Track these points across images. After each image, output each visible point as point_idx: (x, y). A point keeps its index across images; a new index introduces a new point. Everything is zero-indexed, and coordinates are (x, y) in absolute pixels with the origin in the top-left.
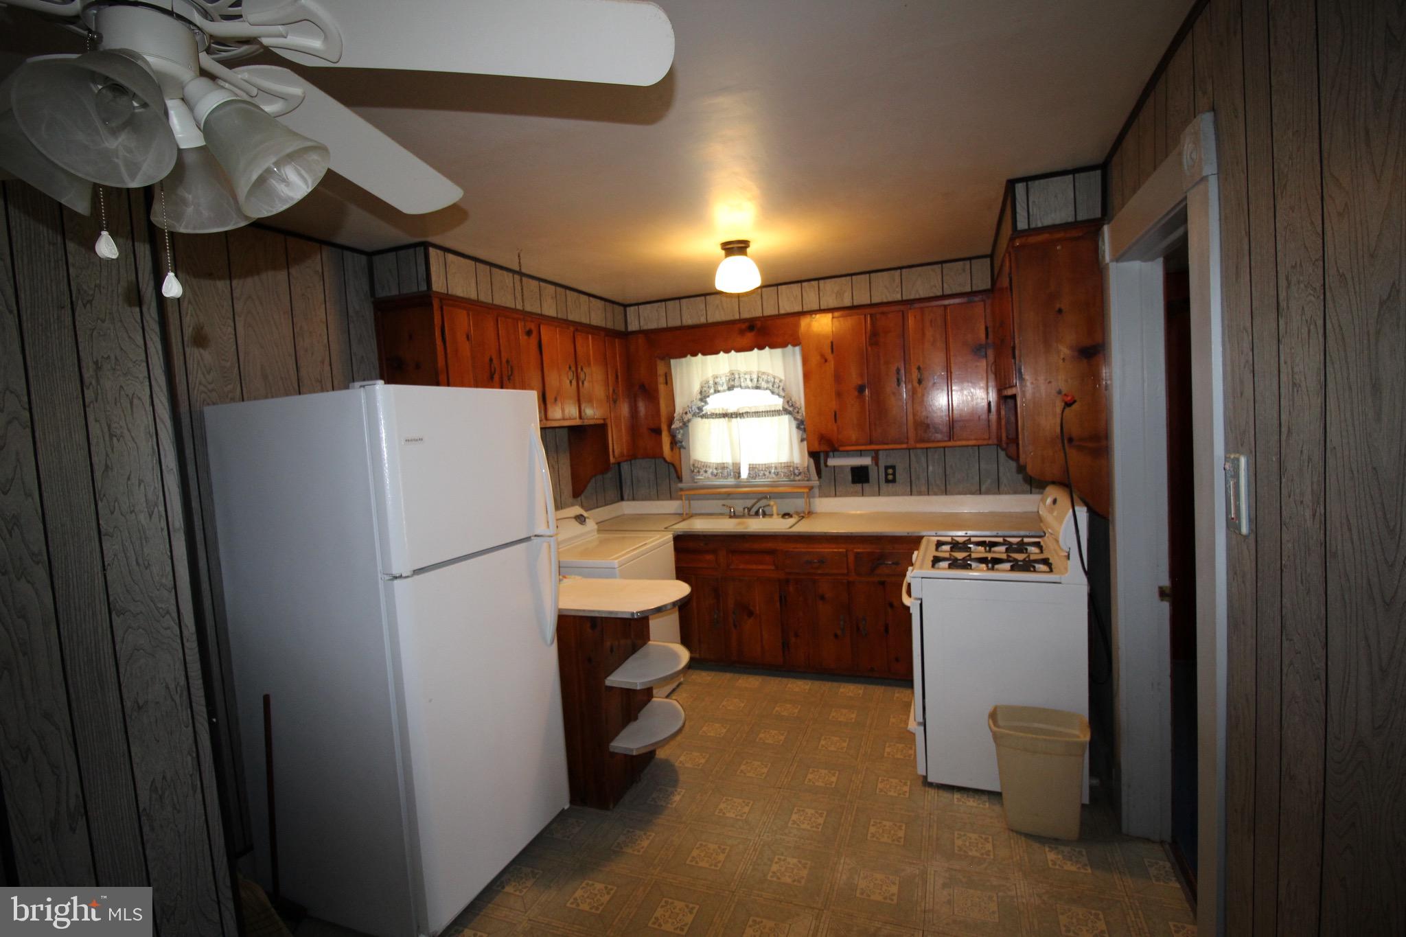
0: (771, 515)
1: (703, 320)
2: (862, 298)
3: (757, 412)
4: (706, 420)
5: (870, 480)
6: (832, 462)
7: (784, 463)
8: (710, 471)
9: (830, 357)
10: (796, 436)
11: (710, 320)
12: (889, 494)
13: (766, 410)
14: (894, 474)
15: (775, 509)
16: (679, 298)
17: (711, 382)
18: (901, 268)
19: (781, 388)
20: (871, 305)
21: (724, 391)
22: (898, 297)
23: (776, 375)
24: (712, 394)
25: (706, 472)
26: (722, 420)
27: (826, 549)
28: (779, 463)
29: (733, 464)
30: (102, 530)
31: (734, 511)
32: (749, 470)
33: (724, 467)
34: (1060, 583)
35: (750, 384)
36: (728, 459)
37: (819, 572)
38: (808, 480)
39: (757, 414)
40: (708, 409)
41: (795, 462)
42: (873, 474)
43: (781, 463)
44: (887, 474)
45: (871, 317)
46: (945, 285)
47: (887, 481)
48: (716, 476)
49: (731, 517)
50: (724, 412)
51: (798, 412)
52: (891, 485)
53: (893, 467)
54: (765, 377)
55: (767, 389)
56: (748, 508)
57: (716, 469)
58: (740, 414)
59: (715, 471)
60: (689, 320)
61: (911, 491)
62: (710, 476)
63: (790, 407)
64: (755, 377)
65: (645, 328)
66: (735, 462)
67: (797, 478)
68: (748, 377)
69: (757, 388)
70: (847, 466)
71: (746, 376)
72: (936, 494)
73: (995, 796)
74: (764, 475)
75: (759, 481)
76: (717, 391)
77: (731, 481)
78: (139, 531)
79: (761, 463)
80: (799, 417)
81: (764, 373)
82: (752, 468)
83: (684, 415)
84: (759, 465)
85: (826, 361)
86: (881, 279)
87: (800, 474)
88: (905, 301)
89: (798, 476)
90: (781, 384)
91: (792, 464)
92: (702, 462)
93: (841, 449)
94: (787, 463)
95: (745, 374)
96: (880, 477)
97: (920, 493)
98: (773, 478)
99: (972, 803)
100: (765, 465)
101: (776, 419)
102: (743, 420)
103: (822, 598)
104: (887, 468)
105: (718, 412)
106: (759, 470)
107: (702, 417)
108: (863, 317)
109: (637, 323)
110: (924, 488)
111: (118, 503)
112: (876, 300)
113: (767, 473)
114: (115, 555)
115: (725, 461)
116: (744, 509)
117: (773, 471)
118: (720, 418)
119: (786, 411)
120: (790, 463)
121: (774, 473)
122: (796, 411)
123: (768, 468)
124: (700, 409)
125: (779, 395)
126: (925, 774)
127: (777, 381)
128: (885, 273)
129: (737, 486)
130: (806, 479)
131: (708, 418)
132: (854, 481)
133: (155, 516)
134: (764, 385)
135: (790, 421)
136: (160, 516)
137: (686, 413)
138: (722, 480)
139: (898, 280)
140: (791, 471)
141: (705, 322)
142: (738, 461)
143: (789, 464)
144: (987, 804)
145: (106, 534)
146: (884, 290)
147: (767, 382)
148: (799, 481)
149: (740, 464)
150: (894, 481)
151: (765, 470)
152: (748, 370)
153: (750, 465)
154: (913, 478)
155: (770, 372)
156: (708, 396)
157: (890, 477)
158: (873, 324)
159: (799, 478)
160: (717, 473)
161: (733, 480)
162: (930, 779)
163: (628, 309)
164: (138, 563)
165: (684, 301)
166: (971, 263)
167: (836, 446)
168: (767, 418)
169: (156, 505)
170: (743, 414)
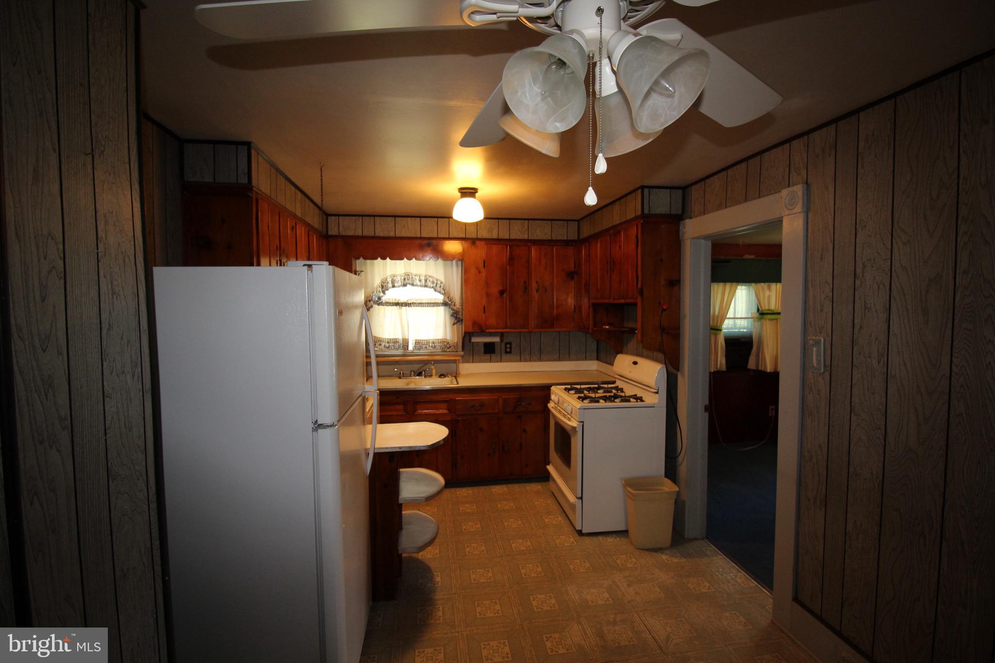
0: (431, 376)
1: (392, 234)
2: (504, 235)
3: (422, 303)
4: (382, 306)
5: (496, 352)
6: (475, 340)
7: (441, 339)
8: (383, 344)
9: (483, 270)
10: (449, 321)
11: (398, 235)
12: (507, 361)
13: (428, 302)
14: (510, 348)
15: (434, 372)
16: (374, 216)
17: (389, 280)
18: (528, 219)
19: (442, 288)
20: (510, 240)
21: (399, 286)
22: (526, 237)
23: (438, 278)
24: (390, 288)
25: (380, 345)
26: (394, 307)
27: (484, 397)
28: (437, 340)
29: (403, 339)
30: (105, 391)
31: (403, 373)
32: (416, 344)
33: (396, 342)
34: (654, 407)
35: (419, 283)
36: (399, 336)
37: (480, 412)
38: (457, 352)
39: (421, 304)
40: (384, 299)
41: (448, 339)
42: (497, 348)
43: (438, 340)
44: (506, 348)
45: (510, 247)
46: (553, 234)
47: (506, 352)
48: (388, 348)
49: (400, 378)
50: (396, 302)
51: (454, 305)
52: (508, 355)
53: (510, 344)
54: (431, 279)
55: (432, 287)
56: (414, 372)
57: (388, 343)
58: (408, 304)
59: (387, 345)
60: (380, 233)
61: (520, 359)
62: (383, 348)
63: (449, 301)
64: (423, 279)
65: (344, 234)
66: (404, 338)
67: (448, 350)
68: (417, 278)
69: (426, 286)
70: (482, 342)
71: (416, 277)
72: (534, 361)
73: (624, 533)
74: (426, 348)
75: (422, 352)
76: (394, 286)
77: (400, 352)
78: (127, 392)
79: (421, 339)
80: (455, 308)
81: (430, 276)
82: (417, 342)
83: (368, 302)
84: (422, 340)
85: (480, 272)
86: (517, 225)
87: (450, 347)
88: (531, 240)
89: (449, 348)
90: (442, 285)
91: (446, 340)
92: (378, 337)
93: (487, 331)
94: (442, 339)
95: (415, 276)
96: (502, 349)
97: (526, 361)
98: (431, 350)
99: (610, 540)
100: (427, 340)
101: (435, 308)
102: (410, 308)
103: (481, 430)
104: (506, 344)
105: (391, 301)
106: (422, 344)
107: (378, 305)
108: (505, 246)
109: (336, 229)
110: (528, 357)
111: (115, 363)
112: (513, 237)
113: (428, 346)
114: (112, 418)
115: (396, 337)
116: (411, 371)
117: (431, 345)
118: (393, 306)
119: (445, 304)
120: (445, 339)
121: (432, 346)
122: (453, 304)
123: (428, 342)
124: (379, 298)
125: (440, 292)
126: (581, 529)
127: (439, 282)
128: (519, 221)
129: (404, 355)
130: (455, 350)
131: (383, 305)
132: (486, 352)
133: (136, 377)
134: (429, 284)
135: (445, 311)
136: (139, 377)
137: (370, 301)
138: (394, 351)
139: (526, 227)
140: (445, 345)
141: (394, 236)
142: (407, 338)
143: (444, 341)
144: (618, 539)
145: (108, 396)
146: (518, 232)
147: (433, 283)
148: (449, 352)
149: (408, 339)
150: (510, 352)
151: (427, 344)
152: (418, 273)
153: (416, 340)
154: (522, 350)
155: (435, 275)
156: (388, 290)
157: (508, 350)
158: (511, 252)
159: (450, 350)
160: (389, 346)
161: (402, 351)
162: (584, 531)
163: (329, 217)
164: (125, 426)
165: (377, 219)
166: (567, 224)
167: (484, 328)
168: (428, 308)
169: (136, 366)
170: (410, 304)
